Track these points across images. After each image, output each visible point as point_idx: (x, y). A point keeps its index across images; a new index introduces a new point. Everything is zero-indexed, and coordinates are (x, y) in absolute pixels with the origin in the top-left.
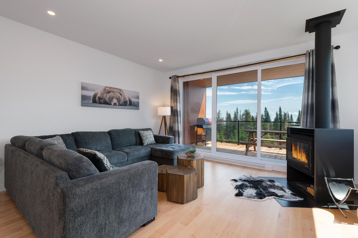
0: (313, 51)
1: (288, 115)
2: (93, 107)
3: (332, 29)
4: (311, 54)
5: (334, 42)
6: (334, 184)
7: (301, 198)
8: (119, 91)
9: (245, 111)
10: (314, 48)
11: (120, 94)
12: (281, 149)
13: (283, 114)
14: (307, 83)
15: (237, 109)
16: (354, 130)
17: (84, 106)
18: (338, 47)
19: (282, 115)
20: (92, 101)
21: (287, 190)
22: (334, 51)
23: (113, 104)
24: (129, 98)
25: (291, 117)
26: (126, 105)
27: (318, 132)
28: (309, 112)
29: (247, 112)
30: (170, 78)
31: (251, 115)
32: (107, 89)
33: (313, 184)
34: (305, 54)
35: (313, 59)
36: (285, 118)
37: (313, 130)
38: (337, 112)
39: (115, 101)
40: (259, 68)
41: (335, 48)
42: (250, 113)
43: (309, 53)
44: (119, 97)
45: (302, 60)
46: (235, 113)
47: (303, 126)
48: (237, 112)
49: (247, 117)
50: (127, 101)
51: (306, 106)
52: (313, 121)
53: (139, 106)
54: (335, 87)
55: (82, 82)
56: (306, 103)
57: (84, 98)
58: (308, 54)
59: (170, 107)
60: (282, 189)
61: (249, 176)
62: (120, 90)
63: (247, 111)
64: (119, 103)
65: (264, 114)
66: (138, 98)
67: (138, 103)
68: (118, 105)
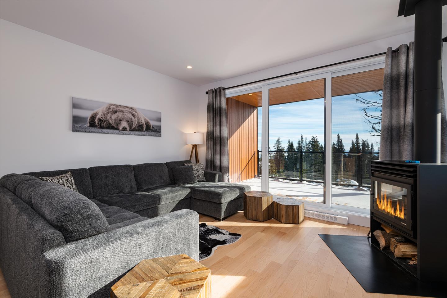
1: (368, 144)
2: (91, 132)
8: (130, 110)
9: (312, 139)
11: (133, 115)
13: (361, 142)
15: (302, 136)
17: (77, 131)
20: (88, 125)
23: (121, 128)
24: (145, 120)
25: (371, 147)
26: (142, 130)
30: (207, 93)
32: (112, 107)
36: (363, 148)
39: (124, 124)
44: (131, 119)
46: (299, 141)
49: (315, 147)
50: (143, 124)
53: (160, 132)
55: (72, 98)
57: (76, 120)
62: (132, 109)
63: (314, 138)
64: (130, 127)
65: (336, 143)
66: (159, 120)
67: (160, 127)
68: (130, 130)
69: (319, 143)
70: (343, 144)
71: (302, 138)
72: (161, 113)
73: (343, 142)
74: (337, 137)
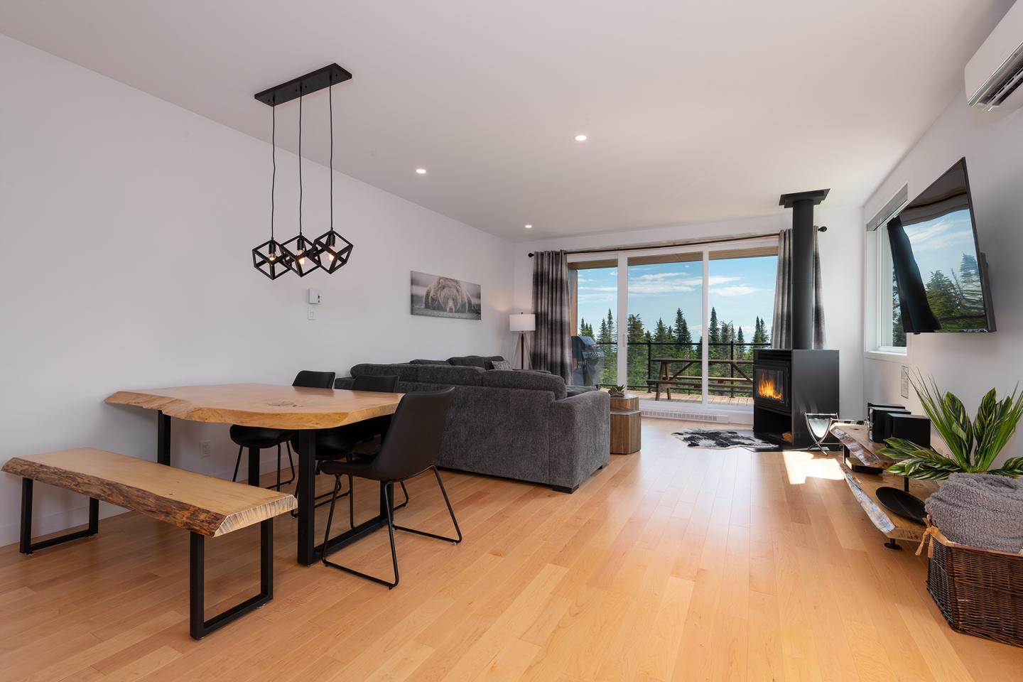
0: (789, 231)
1: (733, 330)
2: (426, 315)
3: (815, 206)
4: (787, 235)
5: (818, 221)
6: (815, 421)
7: (776, 444)
8: (455, 284)
9: (630, 319)
10: (791, 227)
11: (457, 291)
12: (732, 397)
13: (719, 326)
14: (781, 281)
15: (610, 314)
16: (838, 351)
17: (417, 314)
18: (823, 229)
19: (718, 329)
20: (423, 306)
21: (756, 440)
22: (819, 232)
23: (448, 309)
24: (467, 295)
25: (739, 336)
26: (463, 312)
27: (796, 353)
28: (785, 326)
29: (634, 322)
30: (531, 255)
31: (642, 331)
32: (441, 280)
33: (790, 431)
34: (779, 234)
35: (790, 243)
36: (725, 337)
37: (790, 352)
38: (823, 326)
39: (451, 304)
40: (706, 250)
41: (819, 230)
42: (641, 325)
43: (785, 234)
44: (456, 296)
45: (774, 242)
46: (604, 324)
47: (775, 347)
48: (610, 323)
49: (635, 335)
50: (465, 303)
51: (780, 316)
52: (790, 339)
53: (480, 313)
54: (820, 289)
55: (412, 272)
56: (780, 312)
57: (414, 299)
58: (783, 235)
59: (534, 316)
60: (748, 439)
61: (696, 429)
62: (456, 282)
63: (633, 318)
64: (456, 306)
65: (674, 328)
66: (479, 296)
67: (479, 306)
68: (455, 312)
69: (643, 327)
70: (689, 330)
71: (610, 318)
72: (480, 286)
73: (688, 326)
74: (676, 316)
